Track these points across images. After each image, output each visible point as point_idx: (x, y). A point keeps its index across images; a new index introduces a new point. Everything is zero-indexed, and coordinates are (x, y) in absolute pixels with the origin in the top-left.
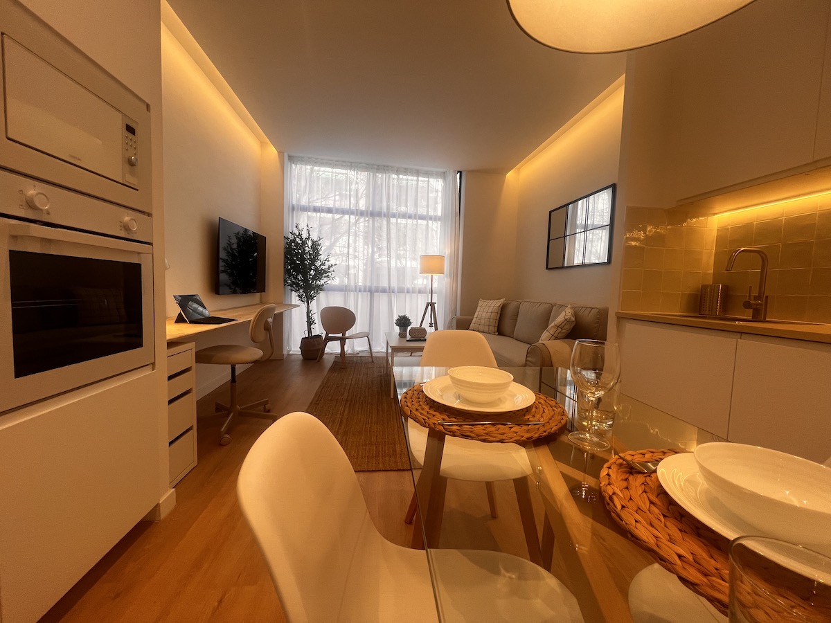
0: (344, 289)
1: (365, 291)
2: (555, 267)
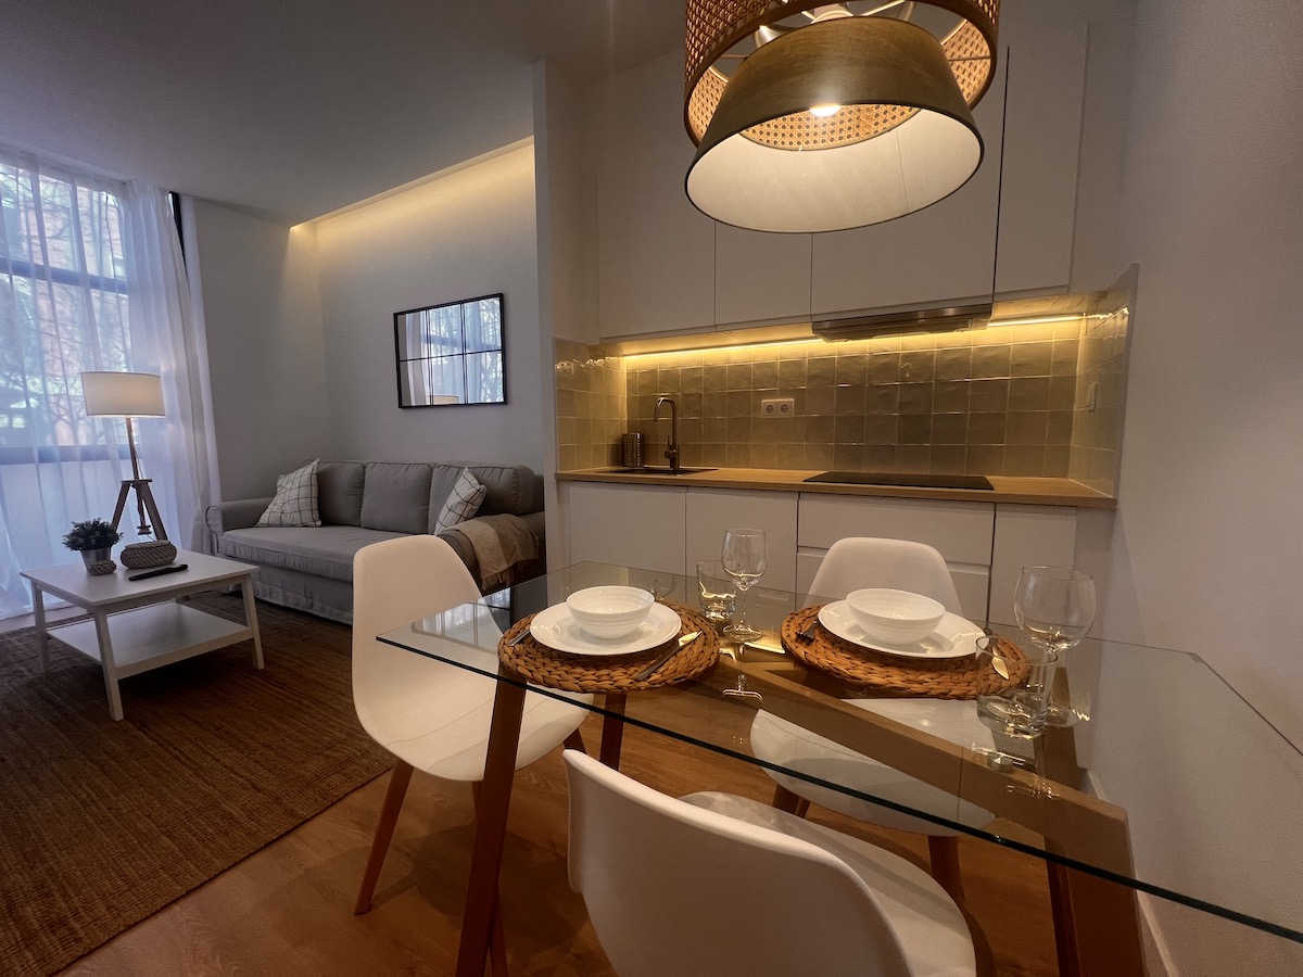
2: (413, 404)
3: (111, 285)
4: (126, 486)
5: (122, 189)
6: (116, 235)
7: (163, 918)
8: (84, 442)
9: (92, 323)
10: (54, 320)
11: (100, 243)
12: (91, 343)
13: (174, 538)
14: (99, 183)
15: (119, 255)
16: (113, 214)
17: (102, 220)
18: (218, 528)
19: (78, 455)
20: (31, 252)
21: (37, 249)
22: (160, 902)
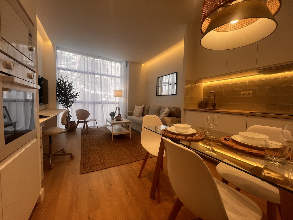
0: (83, 103)
1: (92, 103)
2: (159, 95)
3: (118, 77)
4: (117, 108)
5: (121, 62)
6: (119, 70)
7: (115, 167)
8: (113, 101)
9: (115, 83)
10: (111, 83)
11: (117, 71)
12: (115, 86)
13: (122, 115)
14: (118, 62)
15: (119, 73)
16: (119, 67)
17: (118, 68)
18: (127, 115)
19: (112, 103)
20: (110, 74)
21: (111, 73)
22: (115, 165)
